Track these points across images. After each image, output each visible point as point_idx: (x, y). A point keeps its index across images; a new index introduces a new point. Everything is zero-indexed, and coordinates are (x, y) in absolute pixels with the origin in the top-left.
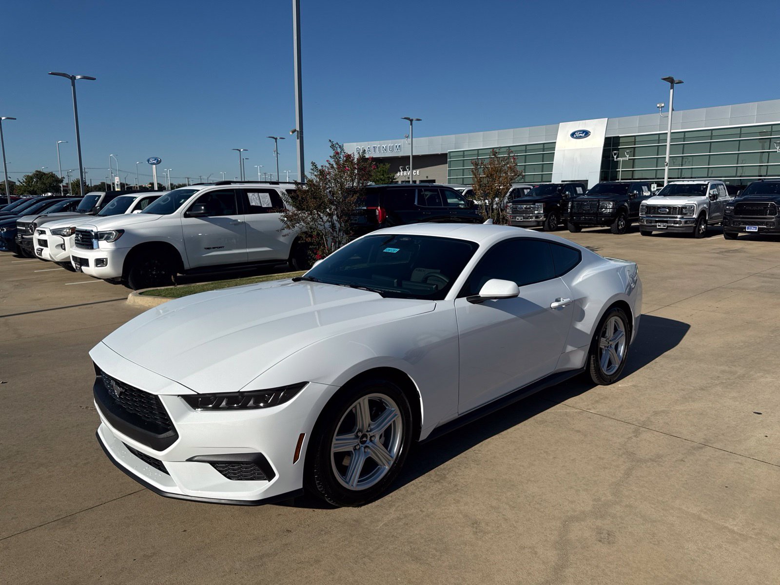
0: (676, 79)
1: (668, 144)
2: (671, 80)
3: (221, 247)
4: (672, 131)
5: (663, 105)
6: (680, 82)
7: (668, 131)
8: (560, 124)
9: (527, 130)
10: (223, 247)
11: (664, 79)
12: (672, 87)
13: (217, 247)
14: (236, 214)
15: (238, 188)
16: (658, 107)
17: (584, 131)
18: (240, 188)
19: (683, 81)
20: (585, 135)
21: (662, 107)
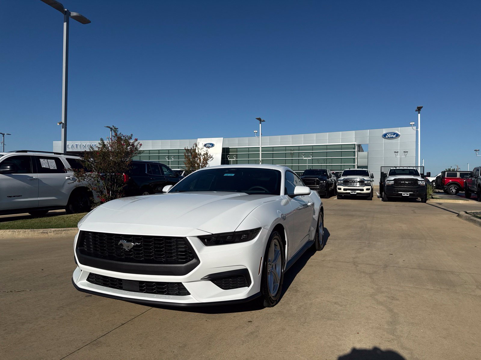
0: (262, 120)
1: (260, 153)
2: (260, 119)
3: (20, 196)
4: (262, 146)
5: (257, 131)
6: (264, 121)
7: (260, 146)
8: (198, 139)
9: (178, 141)
10: (21, 196)
11: (257, 119)
12: (261, 123)
13: (17, 196)
14: (32, 173)
15: (33, 155)
16: (255, 132)
17: (211, 144)
18: (34, 155)
19: (265, 120)
20: (212, 146)
21: (256, 132)
